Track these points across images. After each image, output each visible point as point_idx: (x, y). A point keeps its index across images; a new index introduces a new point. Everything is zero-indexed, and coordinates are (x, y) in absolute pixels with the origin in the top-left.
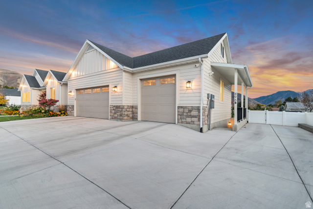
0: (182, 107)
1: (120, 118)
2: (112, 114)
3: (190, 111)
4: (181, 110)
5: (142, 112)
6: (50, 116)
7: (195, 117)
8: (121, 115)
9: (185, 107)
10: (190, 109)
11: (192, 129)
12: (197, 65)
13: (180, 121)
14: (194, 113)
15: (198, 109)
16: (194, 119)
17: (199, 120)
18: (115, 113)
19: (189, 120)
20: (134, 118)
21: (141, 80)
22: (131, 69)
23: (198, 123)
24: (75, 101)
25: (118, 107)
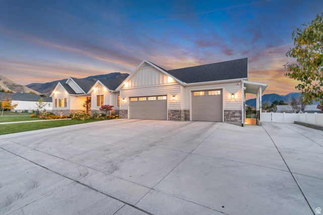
0: (227, 111)
1: (179, 119)
2: (171, 116)
3: (234, 113)
4: (227, 113)
5: (192, 115)
6: (109, 119)
7: (238, 117)
8: (179, 117)
9: (231, 111)
10: (234, 112)
11: (235, 124)
12: (239, 84)
13: (226, 120)
14: (237, 114)
15: (240, 112)
16: (236, 118)
17: (241, 119)
18: (173, 116)
19: (233, 119)
20: (187, 119)
21: (192, 91)
22: (186, 84)
23: (240, 121)
24: (129, 107)
25: (176, 111)
